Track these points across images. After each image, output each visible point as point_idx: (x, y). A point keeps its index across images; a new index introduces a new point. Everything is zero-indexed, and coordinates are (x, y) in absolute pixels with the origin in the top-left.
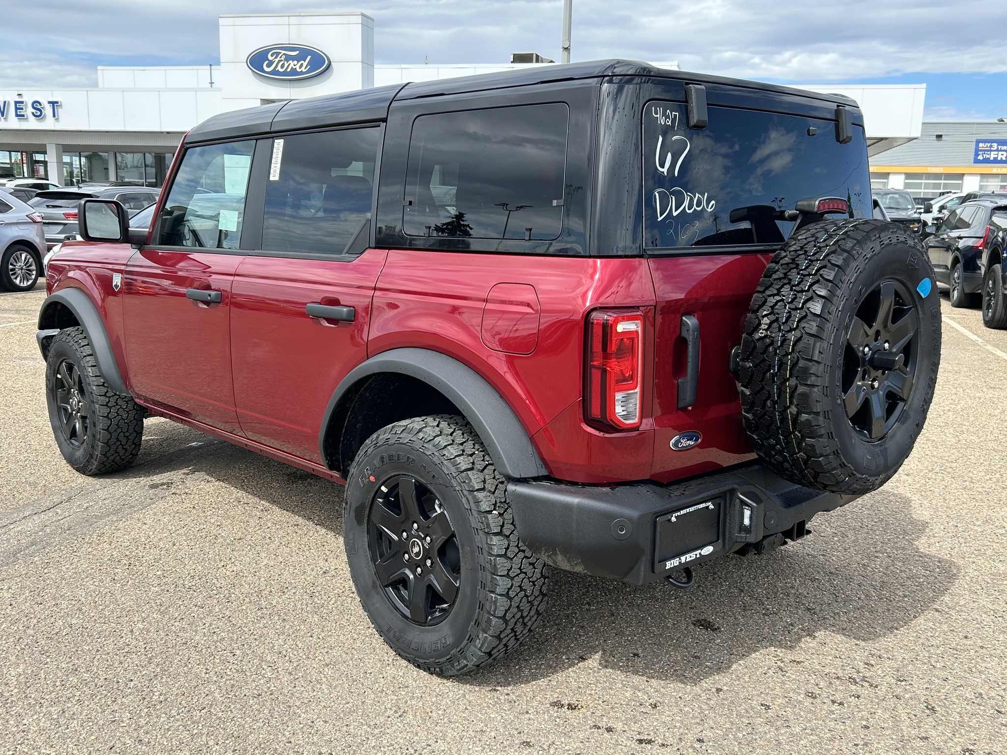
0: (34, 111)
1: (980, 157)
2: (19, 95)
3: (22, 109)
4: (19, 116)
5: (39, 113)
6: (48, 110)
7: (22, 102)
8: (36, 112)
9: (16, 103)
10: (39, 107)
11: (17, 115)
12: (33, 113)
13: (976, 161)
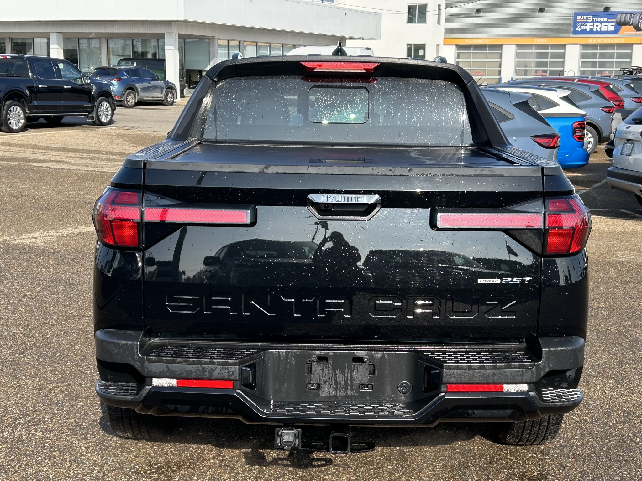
1: (578, 29)
13: (575, 32)
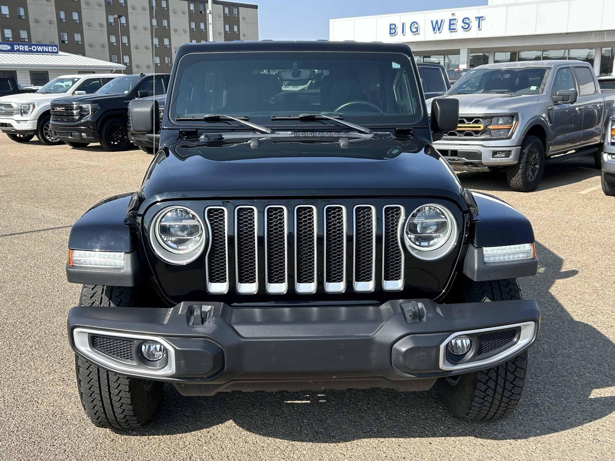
0: (463, 25)
2: (453, 14)
3: (454, 24)
4: (452, 30)
5: (467, 26)
6: (474, 24)
7: (455, 19)
8: (465, 26)
9: (450, 20)
10: (468, 21)
11: (450, 29)
12: (463, 27)
